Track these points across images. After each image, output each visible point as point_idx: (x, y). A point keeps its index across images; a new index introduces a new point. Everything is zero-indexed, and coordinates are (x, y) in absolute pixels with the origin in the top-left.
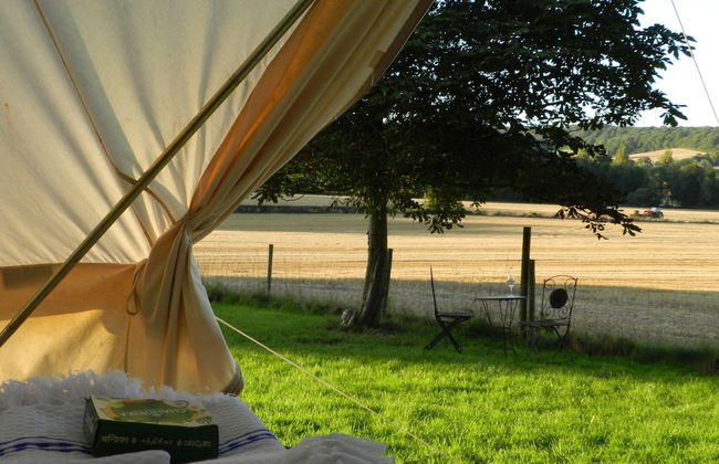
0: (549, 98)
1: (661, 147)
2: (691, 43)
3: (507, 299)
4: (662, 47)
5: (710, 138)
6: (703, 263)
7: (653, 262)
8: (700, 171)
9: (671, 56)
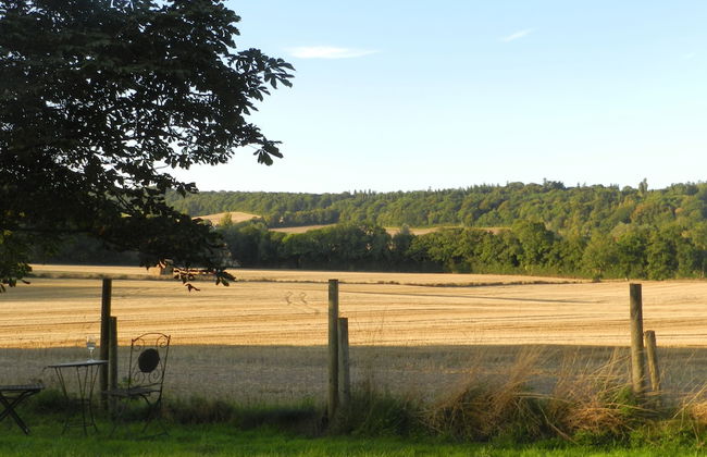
0: (130, 133)
1: (221, 211)
2: (288, 71)
3: (87, 365)
4: (259, 75)
5: (265, 202)
6: (266, 318)
7: (221, 320)
8: (257, 233)
9: (268, 85)
